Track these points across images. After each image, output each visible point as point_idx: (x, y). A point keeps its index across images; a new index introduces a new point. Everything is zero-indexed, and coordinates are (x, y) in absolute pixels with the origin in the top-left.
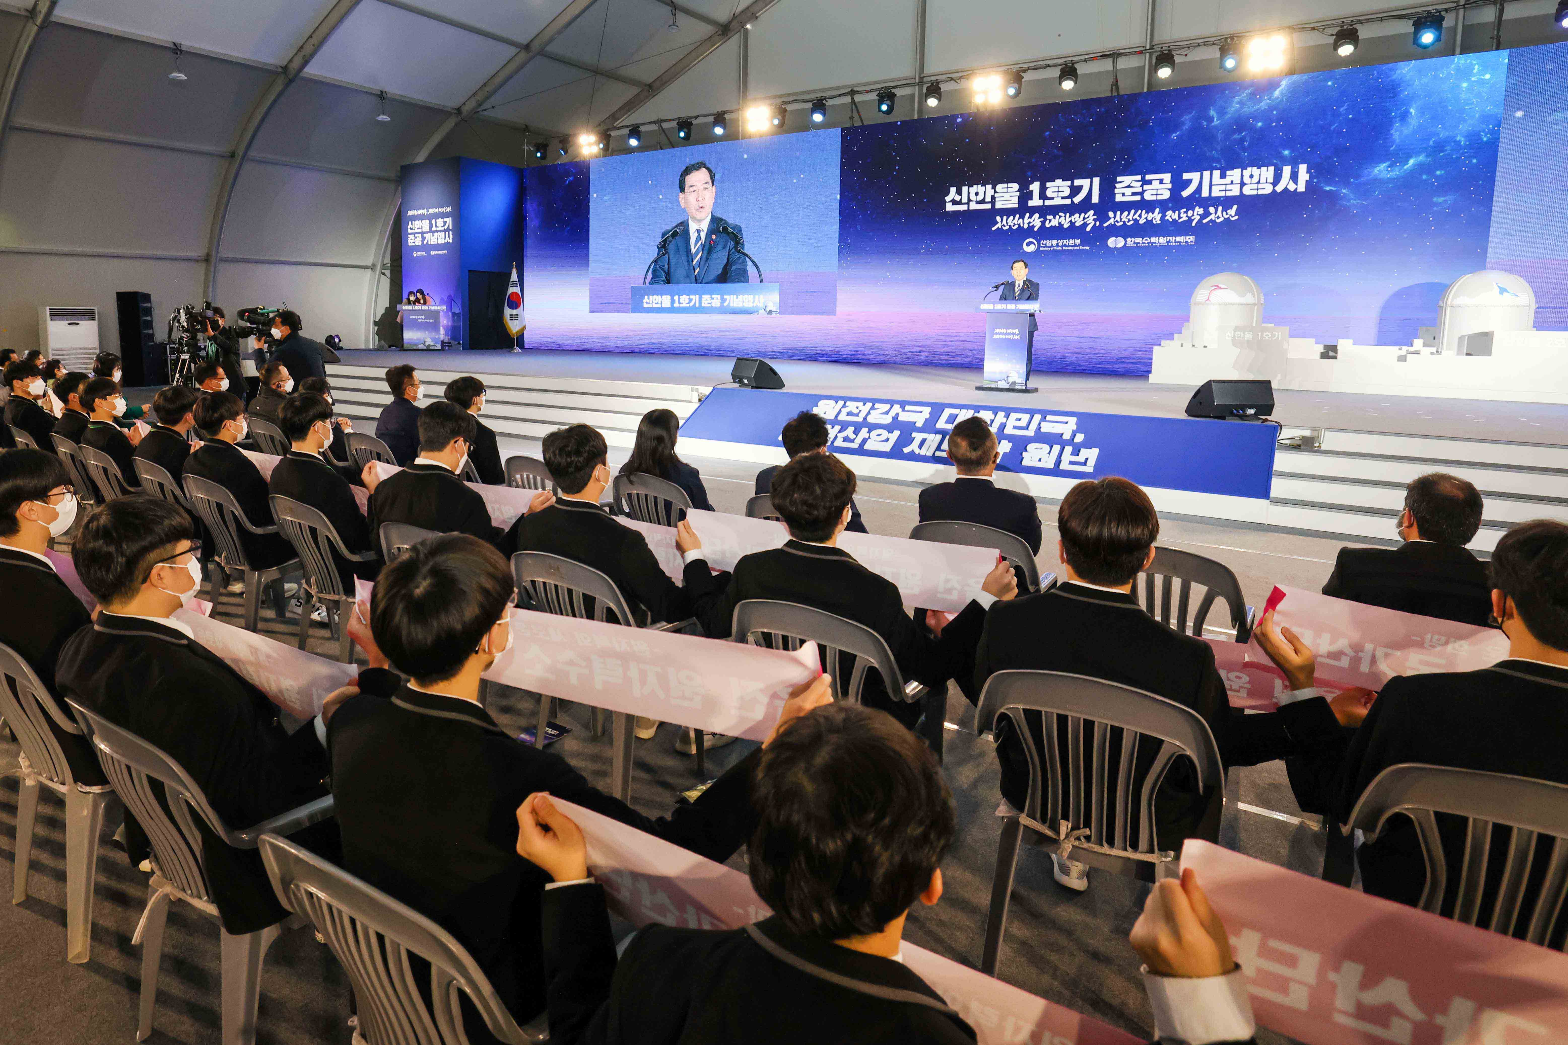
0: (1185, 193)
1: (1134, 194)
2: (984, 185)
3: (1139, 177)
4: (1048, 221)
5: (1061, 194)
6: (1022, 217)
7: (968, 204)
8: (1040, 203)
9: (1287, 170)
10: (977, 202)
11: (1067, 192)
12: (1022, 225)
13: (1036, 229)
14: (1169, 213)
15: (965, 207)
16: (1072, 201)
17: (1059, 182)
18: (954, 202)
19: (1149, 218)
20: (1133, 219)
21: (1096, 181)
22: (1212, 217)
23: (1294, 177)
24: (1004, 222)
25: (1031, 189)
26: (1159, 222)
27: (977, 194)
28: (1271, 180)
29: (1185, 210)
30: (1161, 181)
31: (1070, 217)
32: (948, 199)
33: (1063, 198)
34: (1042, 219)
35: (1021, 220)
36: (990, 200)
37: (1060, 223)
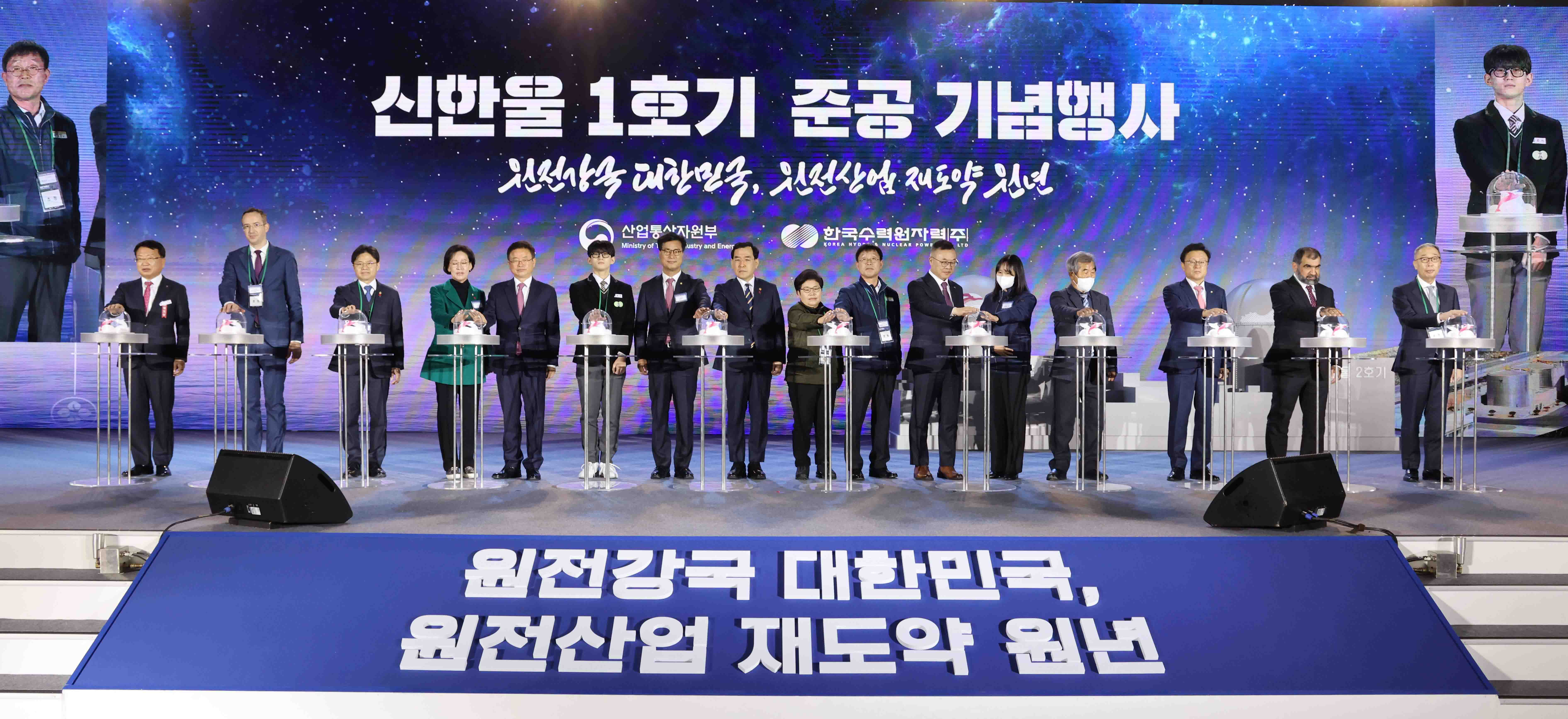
0: (945, 128)
1: (834, 122)
2: (474, 75)
3: (843, 84)
4: (637, 178)
5: (666, 112)
6: (574, 163)
7: (433, 121)
8: (617, 130)
9: (1138, 92)
10: (459, 119)
11: (681, 107)
12: (574, 184)
13: (609, 195)
14: (913, 171)
15: (425, 131)
16: (694, 131)
17: (660, 81)
18: (396, 115)
19: (871, 182)
20: (835, 183)
21: (748, 84)
22: (1002, 185)
23: (1153, 110)
24: (530, 174)
25: (593, 93)
26: (891, 192)
27: (457, 97)
28: (1110, 111)
29: (944, 167)
30: (892, 97)
31: (690, 168)
32: (380, 104)
33: (672, 121)
34: (624, 172)
35: (571, 171)
36: (491, 116)
37: (667, 183)
